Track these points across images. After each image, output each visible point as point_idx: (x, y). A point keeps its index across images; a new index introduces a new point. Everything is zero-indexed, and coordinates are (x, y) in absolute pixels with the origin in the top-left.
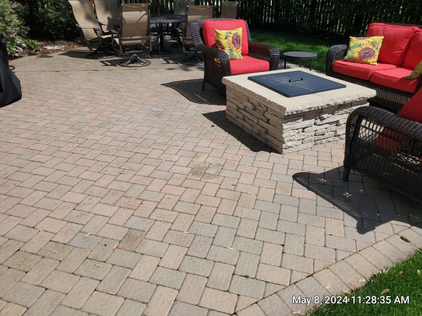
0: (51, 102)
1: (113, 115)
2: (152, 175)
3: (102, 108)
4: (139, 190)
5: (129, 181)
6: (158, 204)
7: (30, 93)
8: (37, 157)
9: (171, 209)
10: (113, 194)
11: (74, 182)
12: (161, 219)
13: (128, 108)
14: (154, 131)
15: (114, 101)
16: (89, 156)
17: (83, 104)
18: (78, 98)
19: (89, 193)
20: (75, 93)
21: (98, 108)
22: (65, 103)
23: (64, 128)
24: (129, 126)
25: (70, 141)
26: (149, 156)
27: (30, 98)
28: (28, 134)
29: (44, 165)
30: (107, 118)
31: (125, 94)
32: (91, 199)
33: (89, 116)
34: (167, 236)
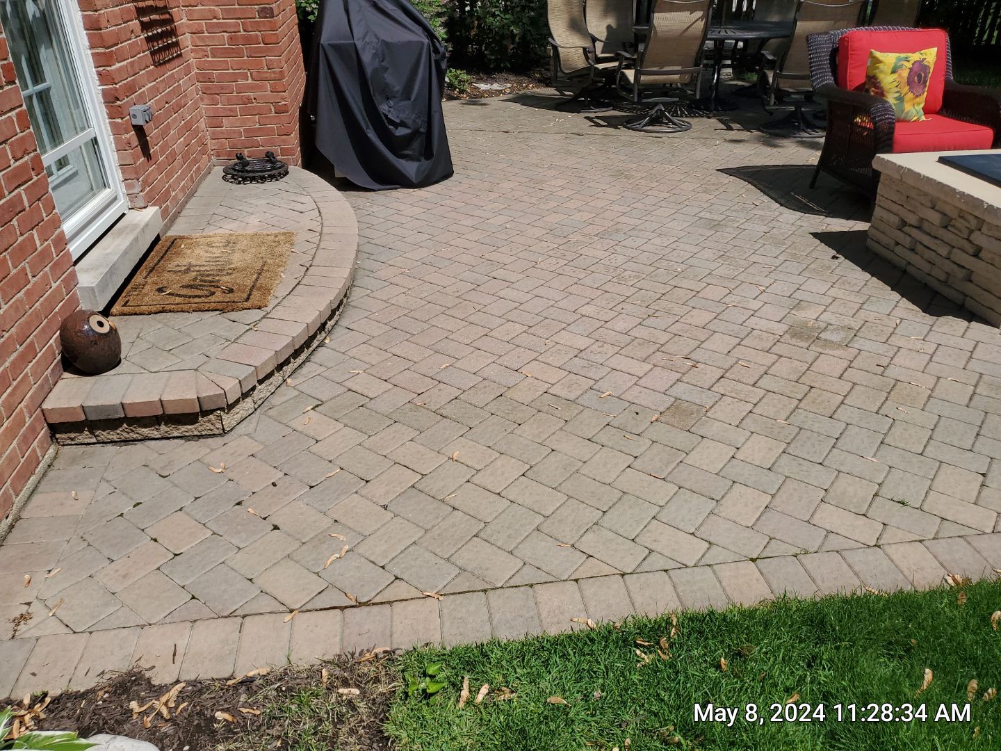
0: (506, 186)
1: (623, 219)
2: (711, 326)
3: (601, 204)
4: (688, 345)
5: (667, 330)
6: (726, 372)
7: (465, 168)
8: (500, 273)
9: (752, 383)
10: (640, 344)
11: (571, 318)
12: (733, 395)
13: (651, 209)
14: (707, 254)
15: (623, 194)
16: (588, 281)
17: (565, 193)
18: (553, 183)
19: (597, 338)
20: (545, 173)
21: (593, 204)
22: (530, 190)
23: (538, 232)
24: (657, 241)
25: (551, 253)
26: (700, 295)
27: (468, 176)
28: (476, 235)
29: (514, 286)
30: (613, 223)
31: (643, 182)
32: (603, 346)
33: (577, 216)
34: (747, 420)
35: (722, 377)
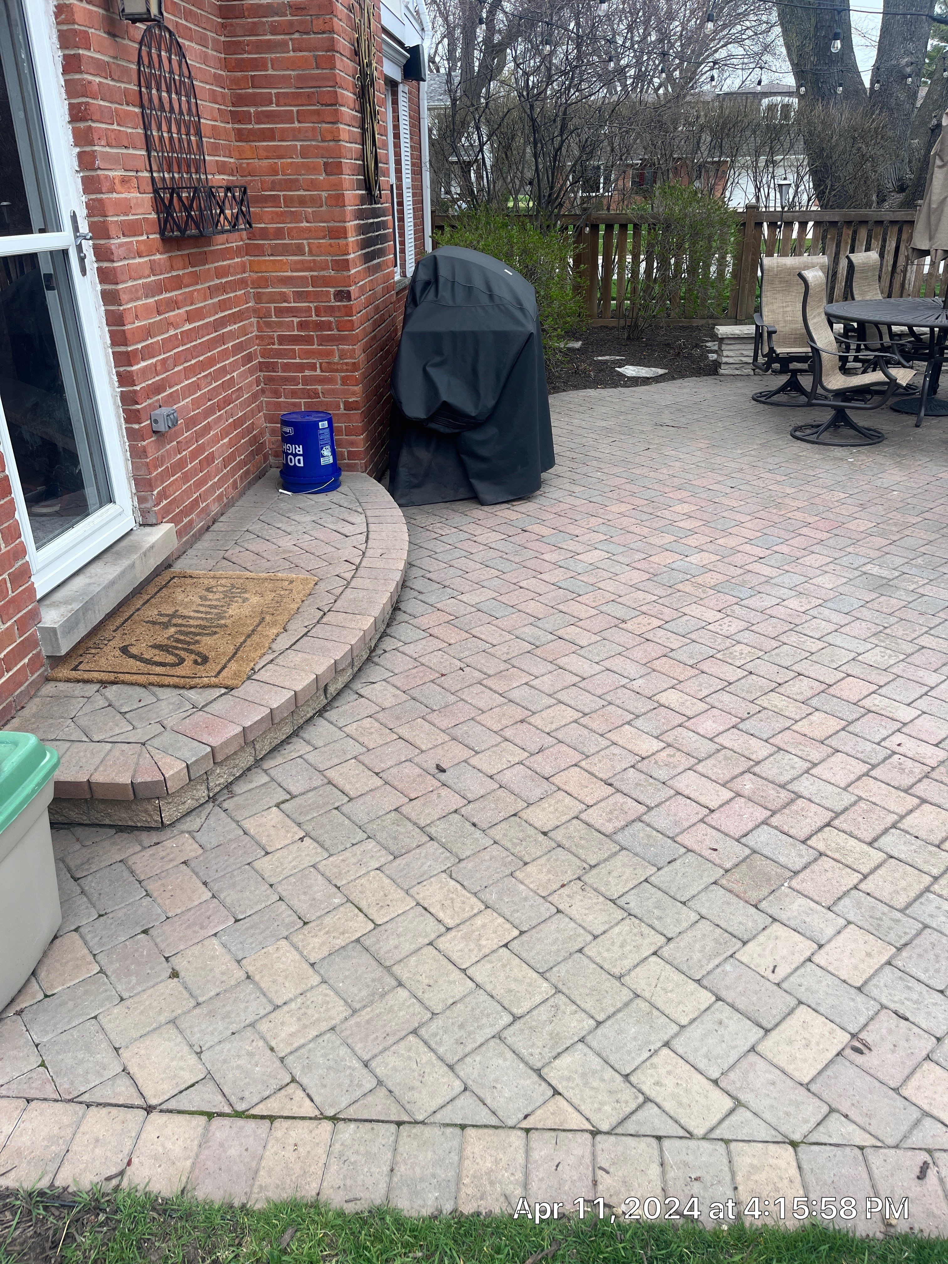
2: (833, 742)
3: (731, 542)
4: (793, 768)
5: (771, 741)
6: (836, 818)
8: (571, 632)
9: (868, 840)
10: (726, 758)
11: (642, 706)
12: (837, 856)
13: (798, 554)
14: (860, 628)
15: (765, 531)
16: (682, 655)
17: (687, 524)
18: (678, 508)
20: (671, 495)
22: (645, 517)
23: (636, 577)
24: (793, 603)
25: (644, 609)
26: (831, 691)
28: (557, 576)
29: (582, 652)
30: (741, 571)
32: (674, 756)
33: (695, 559)
34: (846, 901)
35: (828, 825)
